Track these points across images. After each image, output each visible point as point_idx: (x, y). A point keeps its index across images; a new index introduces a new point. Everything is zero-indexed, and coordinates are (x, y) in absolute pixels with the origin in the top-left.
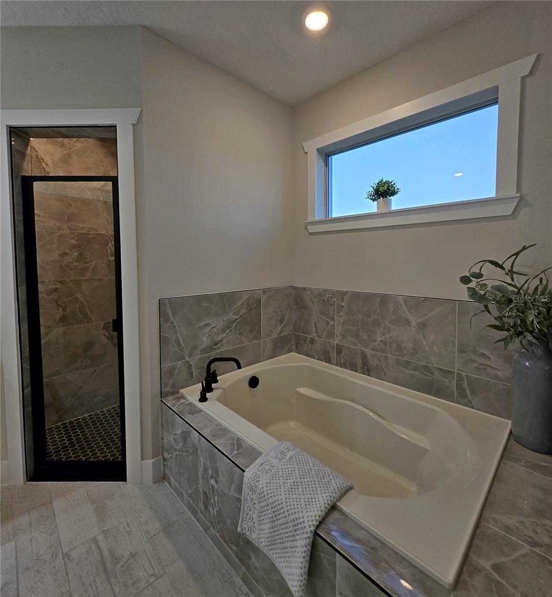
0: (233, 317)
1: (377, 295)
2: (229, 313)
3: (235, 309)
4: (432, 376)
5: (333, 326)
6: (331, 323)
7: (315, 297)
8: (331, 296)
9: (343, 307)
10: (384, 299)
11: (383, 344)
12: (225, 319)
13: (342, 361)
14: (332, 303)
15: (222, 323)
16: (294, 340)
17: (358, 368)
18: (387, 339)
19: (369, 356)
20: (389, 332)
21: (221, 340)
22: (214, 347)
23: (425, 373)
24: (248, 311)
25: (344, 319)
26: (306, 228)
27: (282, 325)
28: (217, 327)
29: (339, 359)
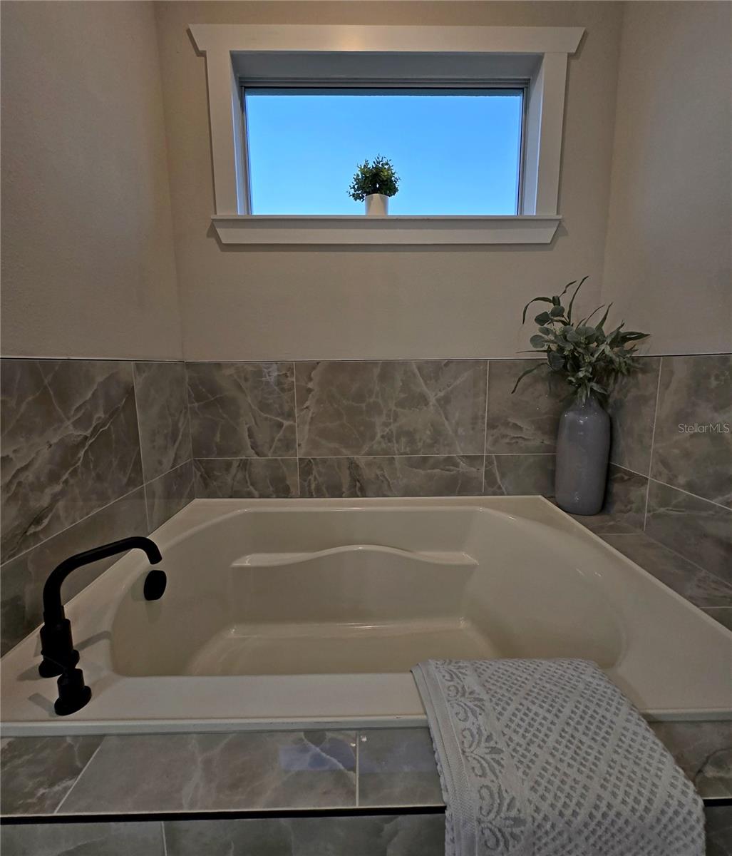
0: (76, 433)
1: (374, 363)
2: (61, 421)
3: (78, 409)
4: (455, 468)
5: (292, 429)
6: (286, 423)
7: (246, 380)
8: (284, 372)
9: (309, 391)
10: (387, 369)
11: (386, 441)
12: (54, 441)
13: (313, 486)
14: (286, 386)
15: (46, 452)
16: (199, 474)
17: (344, 490)
18: (392, 432)
19: (362, 465)
20: (395, 420)
21: (50, 508)
22: (32, 530)
23: (447, 467)
24: (111, 416)
25: (313, 413)
26: (213, 233)
27: (177, 444)
28: (36, 465)
29: (306, 484)
